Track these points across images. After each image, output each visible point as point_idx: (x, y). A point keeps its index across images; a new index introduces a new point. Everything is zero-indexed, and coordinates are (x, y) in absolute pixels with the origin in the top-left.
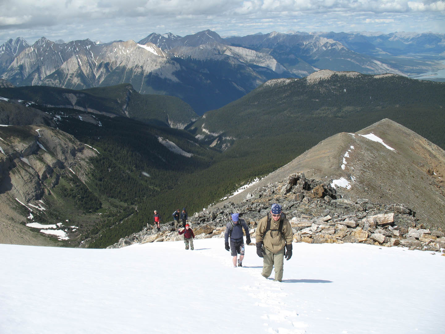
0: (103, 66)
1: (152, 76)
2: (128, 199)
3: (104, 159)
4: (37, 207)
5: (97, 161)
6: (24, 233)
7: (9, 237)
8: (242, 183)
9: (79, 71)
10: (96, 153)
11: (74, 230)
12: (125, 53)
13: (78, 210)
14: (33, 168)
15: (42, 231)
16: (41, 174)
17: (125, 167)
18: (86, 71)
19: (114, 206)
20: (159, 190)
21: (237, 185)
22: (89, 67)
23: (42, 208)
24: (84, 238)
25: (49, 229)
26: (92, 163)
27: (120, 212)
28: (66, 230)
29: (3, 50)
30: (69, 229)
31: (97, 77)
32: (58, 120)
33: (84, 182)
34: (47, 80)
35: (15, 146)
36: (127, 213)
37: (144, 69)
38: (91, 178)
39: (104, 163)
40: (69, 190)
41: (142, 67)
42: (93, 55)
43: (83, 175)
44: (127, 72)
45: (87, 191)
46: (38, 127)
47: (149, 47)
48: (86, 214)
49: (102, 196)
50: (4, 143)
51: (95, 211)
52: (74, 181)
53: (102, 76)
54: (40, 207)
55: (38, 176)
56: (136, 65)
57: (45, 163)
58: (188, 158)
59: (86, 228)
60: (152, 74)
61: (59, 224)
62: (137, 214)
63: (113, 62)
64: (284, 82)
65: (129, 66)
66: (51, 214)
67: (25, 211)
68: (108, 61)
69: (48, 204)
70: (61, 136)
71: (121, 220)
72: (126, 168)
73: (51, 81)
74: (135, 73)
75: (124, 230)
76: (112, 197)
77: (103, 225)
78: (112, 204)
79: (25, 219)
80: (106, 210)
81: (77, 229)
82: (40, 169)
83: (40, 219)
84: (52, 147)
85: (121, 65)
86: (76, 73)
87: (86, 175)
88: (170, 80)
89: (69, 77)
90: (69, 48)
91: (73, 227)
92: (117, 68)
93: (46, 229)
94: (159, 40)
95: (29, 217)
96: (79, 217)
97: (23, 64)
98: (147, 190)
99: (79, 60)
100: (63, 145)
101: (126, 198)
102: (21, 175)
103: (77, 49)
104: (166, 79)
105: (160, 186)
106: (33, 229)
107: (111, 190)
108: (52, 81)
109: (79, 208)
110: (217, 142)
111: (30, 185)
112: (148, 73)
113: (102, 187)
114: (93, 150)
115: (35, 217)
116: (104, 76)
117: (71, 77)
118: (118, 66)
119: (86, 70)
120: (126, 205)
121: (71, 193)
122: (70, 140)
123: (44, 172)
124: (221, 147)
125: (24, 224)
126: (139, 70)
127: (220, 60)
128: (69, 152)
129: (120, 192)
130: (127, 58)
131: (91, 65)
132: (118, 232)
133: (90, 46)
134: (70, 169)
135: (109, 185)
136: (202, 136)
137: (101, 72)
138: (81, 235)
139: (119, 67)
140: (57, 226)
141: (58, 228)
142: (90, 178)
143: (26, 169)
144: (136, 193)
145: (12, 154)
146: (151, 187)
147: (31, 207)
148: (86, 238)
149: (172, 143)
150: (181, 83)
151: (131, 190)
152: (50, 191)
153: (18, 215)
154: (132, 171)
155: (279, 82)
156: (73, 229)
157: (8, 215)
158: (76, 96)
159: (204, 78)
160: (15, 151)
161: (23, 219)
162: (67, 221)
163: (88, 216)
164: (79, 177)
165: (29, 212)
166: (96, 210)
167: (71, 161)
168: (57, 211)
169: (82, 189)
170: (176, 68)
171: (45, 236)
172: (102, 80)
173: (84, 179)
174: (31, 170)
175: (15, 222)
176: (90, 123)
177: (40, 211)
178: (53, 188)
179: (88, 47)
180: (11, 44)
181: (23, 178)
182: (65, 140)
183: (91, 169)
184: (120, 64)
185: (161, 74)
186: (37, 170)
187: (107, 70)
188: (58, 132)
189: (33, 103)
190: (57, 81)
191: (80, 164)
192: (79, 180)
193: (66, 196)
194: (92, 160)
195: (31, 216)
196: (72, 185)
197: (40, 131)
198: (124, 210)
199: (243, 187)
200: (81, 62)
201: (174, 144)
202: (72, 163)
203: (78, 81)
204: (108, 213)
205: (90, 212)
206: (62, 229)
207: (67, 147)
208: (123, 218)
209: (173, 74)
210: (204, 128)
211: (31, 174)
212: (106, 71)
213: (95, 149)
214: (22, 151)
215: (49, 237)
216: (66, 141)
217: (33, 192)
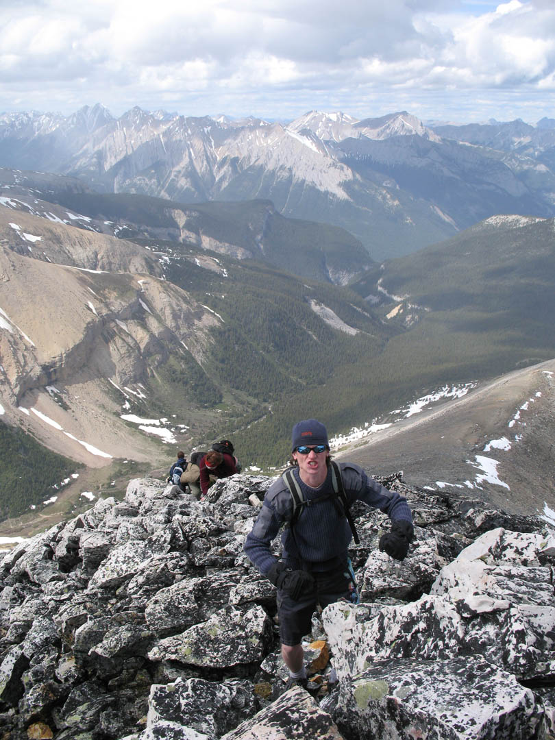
0: (229, 162)
1: (305, 185)
2: (259, 393)
3: (229, 330)
4: (135, 393)
5: (220, 333)
6: (118, 427)
7: (98, 430)
8: (425, 391)
9: (190, 168)
10: (219, 321)
11: (183, 431)
12: (265, 145)
13: (190, 402)
14: (132, 337)
15: (141, 427)
16: (142, 346)
17: (258, 345)
18: (201, 169)
19: (238, 402)
20: (305, 384)
21: (417, 393)
22: (205, 163)
23: (142, 396)
24: (197, 444)
25: (150, 425)
26: (213, 335)
27: (247, 411)
28: (172, 430)
29: (73, 123)
30: (176, 428)
31: (217, 179)
32: (166, 264)
33: (199, 362)
34: (138, 178)
35: (110, 304)
36: (258, 414)
37: (293, 173)
38: (210, 358)
39: (229, 336)
40: (178, 372)
41: (290, 170)
42: (213, 143)
43: (200, 351)
44: (266, 176)
45: (204, 377)
46: (141, 277)
47: (305, 137)
48: (199, 410)
49: (224, 386)
50: (96, 298)
51: (213, 407)
52: (186, 359)
53: (226, 178)
54: (139, 394)
55: (139, 349)
56: (282, 166)
57: (149, 331)
58: (351, 336)
59: (200, 429)
60: (306, 183)
61: (164, 420)
62: (271, 416)
63: (244, 158)
64: (518, 221)
65: (270, 166)
66: (153, 405)
67: (119, 397)
68: (236, 156)
69: (149, 390)
70: (172, 292)
71: (249, 423)
72: (260, 347)
73: (144, 179)
74: (278, 178)
75: (253, 439)
76: (237, 388)
77: (223, 427)
78: (236, 398)
79: (120, 408)
80: (228, 405)
81: (187, 429)
82: (142, 339)
83: (139, 410)
84: (159, 309)
85: (256, 164)
86: (184, 170)
87: (203, 352)
88: (334, 195)
89: (172, 176)
90: (177, 129)
91: (182, 426)
92: (252, 168)
93: (147, 425)
94: (321, 123)
95: (124, 407)
96: (190, 413)
97: (103, 148)
98: (287, 381)
99: (191, 150)
100: (174, 306)
101: (257, 391)
102: (116, 345)
103: (189, 132)
104: (327, 193)
105: (306, 378)
106: (130, 424)
107: (237, 377)
108: (147, 180)
109: (192, 400)
110: (399, 310)
111: (127, 361)
112: (300, 181)
113: (224, 372)
114: (215, 315)
115: (132, 407)
116: (229, 179)
117: (175, 176)
118: (251, 164)
119: (201, 167)
120: (255, 401)
121: (182, 377)
122: (185, 299)
123: (148, 344)
124: (405, 319)
125: (117, 414)
126: (286, 174)
127: (419, 166)
128: (182, 317)
129: (249, 381)
130: (268, 153)
131: (210, 160)
132: (243, 441)
133: (210, 128)
134: (182, 342)
135: (235, 370)
136: (375, 298)
137: (225, 172)
138: (192, 438)
139: (254, 166)
140: (161, 423)
141: (162, 426)
142: (208, 358)
143: (124, 337)
144: (271, 385)
145: (106, 315)
146: (294, 378)
147: (128, 393)
148: (200, 444)
149: (330, 310)
150: (352, 201)
151: (265, 380)
152: (153, 372)
153: (111, 402)
154: (267, 352)
155: (510, 221)
156: (182, 429)
157: (98, 401)
158: (185, 214)
159: (389, 196)
160: (111, 311)
161: (117, 408)
162: (174, 416)
163: (202, 412)
164: (193, 355)
165: (125, 399)
166: (213, 405)
167: (184, 330)
168: (160, 401)
169: (196, 373)
170: (346, 175)
171: (144, 435)
172: (225, 184)
173: (199, 358)
174: (129, 340)
175: (107, 411)
176: (210, 270)
177: (138, 398)
178: (157, 367)
179: (206, 130)
180: (85, 113)
181: (118, 350)
182: (177, 299)
183: (211, 344)
184: (256, 161)
185: (321, 184)
186: (138, 339)
187: (235, 170)
188: (169, 286)
189: (125, 227)
190: (154, 180)
191: (196, 336)
192: (193, 359)
193: (174, 381)
194: (212, 330)
195: (127, 406)
196: (183, 366)
197: (143, 283)
198: (253, 409)
199: (425, 397)
200: (194, 154)
201: (332, 312)
202: (185, 333)
203: (186, 184)
204: (230, 411)
205: (206, 407)
206: (167, 428)
207: (179, 310)
208: (251, 421)
209: (340, 185)
210: (381, 285)
211: (129, 345)
212: (232, 171)
213: (218, 315)
214: (119, 311)
215: (150, 437)
216: (179, 301)
217: (130, 371)
